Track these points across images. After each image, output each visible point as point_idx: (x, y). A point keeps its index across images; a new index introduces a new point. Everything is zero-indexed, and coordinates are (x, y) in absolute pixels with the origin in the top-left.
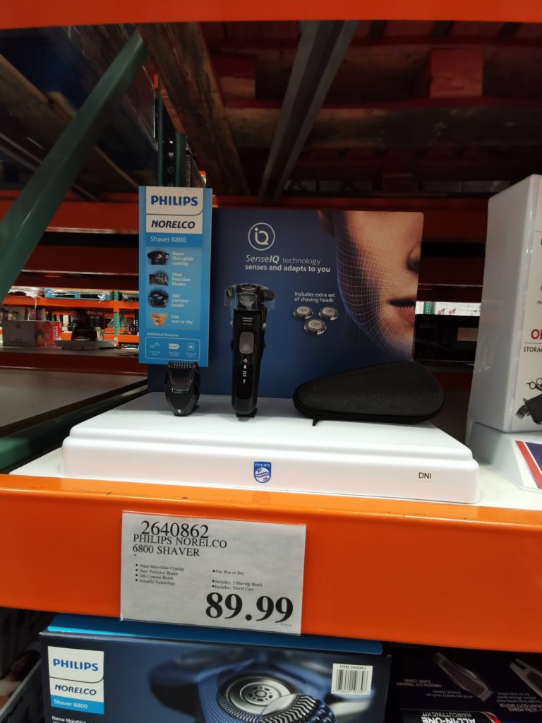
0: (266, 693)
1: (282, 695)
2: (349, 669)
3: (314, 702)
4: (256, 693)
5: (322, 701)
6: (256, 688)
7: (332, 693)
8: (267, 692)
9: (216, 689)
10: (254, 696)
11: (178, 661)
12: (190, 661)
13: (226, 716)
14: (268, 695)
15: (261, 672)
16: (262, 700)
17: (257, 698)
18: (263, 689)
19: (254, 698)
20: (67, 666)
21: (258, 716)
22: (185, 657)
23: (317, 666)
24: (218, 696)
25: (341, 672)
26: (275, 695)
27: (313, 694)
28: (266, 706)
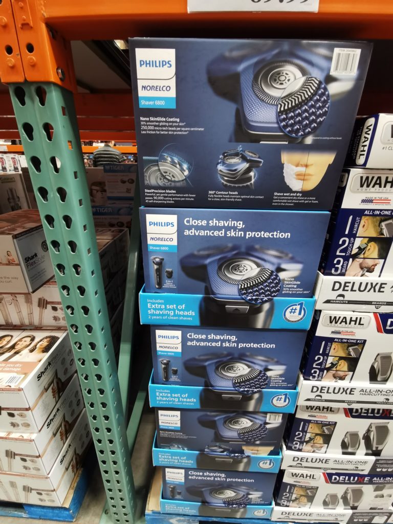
0: (286, 78)
1: (297, 78)
2: (345, 52)
3: (317, 82)
4: (279, 77)
5: (323, 82)
6: (280, 74)
7: (331, 74)
8: (287, 76)
9: (252, 77)
10: (278, 81)
11: (227, 54)
12: (235, 54)
13: (257, 101)
14: (287, 79)
15: (283, 59)
16: (282, 84)
17: (280, 82)
18: (284, 74)
19: (278, 82)
20: (150, 66)
21: (279, 99)
22: (231, 50)
23: (323, 51)
24: (253, 82)
25: (339, 55)
26: (292, 78)
27: (318, 75)
28: (284, 89)
